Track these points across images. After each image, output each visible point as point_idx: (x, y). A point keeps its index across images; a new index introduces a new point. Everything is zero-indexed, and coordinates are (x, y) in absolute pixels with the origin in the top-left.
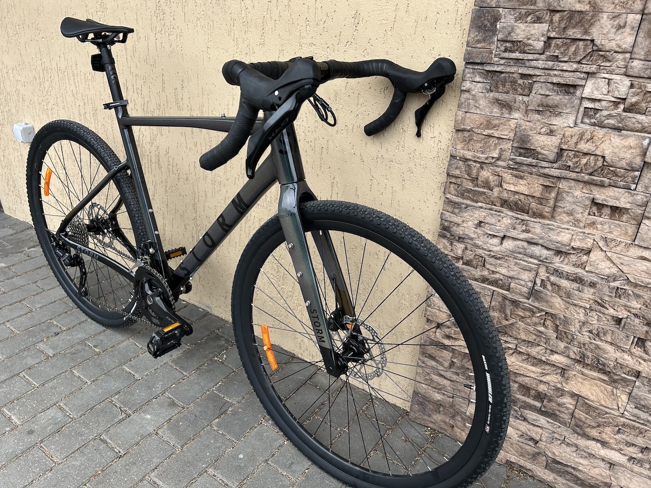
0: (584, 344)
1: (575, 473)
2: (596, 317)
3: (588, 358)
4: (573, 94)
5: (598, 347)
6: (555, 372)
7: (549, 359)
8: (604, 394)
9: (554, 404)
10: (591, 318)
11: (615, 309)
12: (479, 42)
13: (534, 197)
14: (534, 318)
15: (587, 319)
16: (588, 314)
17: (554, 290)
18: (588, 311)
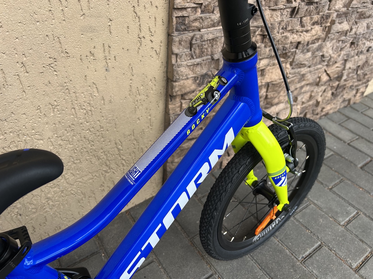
15: (282, 18)
16: (282, 14)
17: (267, 3)
18: (282, 11)
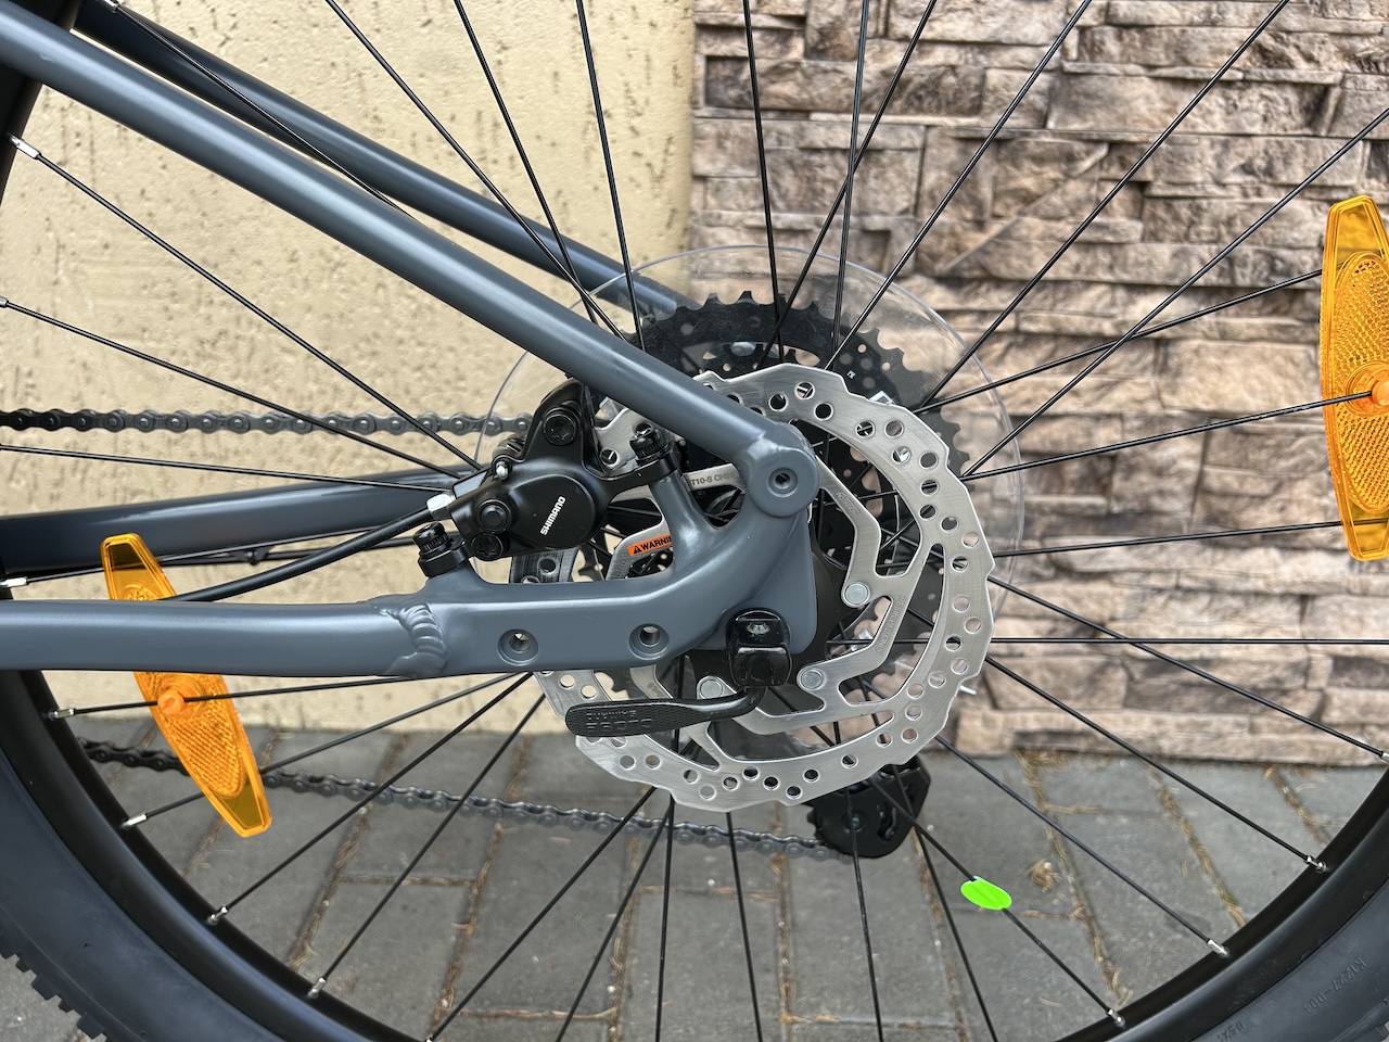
0: (1229, 222)
2: (1261, 107)
3: (1245, 265)
5: (1271, 214)
6: (1139, 366)
7: (1128, 317)
8: (1285, 375)
9: (1143, 477)
10: (1247, 114)
11: (1309, 59)
14: (1070, 185)
15: (1238, 124)
16: (1236, 106)
17: (1131, 51)
18: (1234, 94)
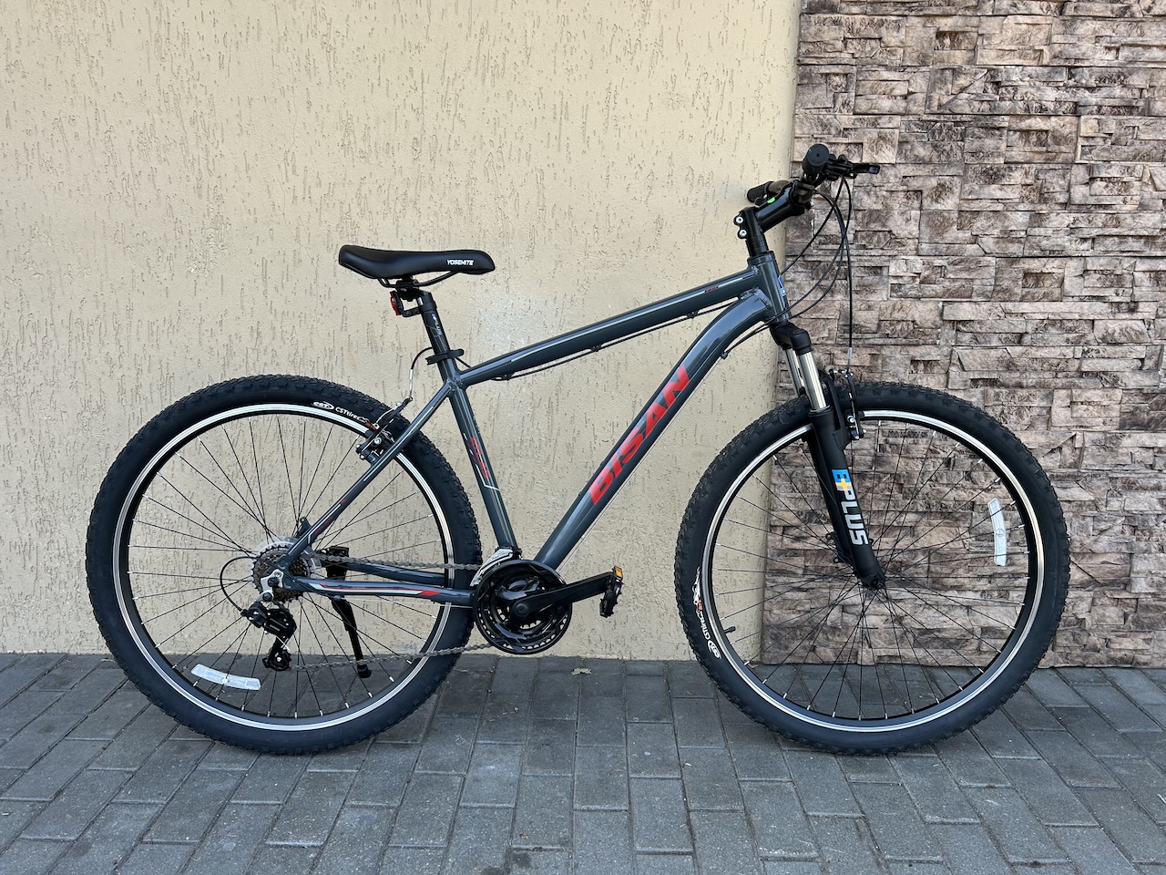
1: (940, 635)
2: (932, 464)
3: (933, 506)
4: (881, 274)
5: (939, 492)
6: (906, 534)
7: (899, 521)
9: (911, 569)
10: (928, 466)
12: (798, 237)
13: (864, 367)
14: (881, 485)
15: (925, 469)
18: (924, 461)
